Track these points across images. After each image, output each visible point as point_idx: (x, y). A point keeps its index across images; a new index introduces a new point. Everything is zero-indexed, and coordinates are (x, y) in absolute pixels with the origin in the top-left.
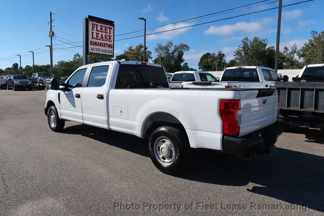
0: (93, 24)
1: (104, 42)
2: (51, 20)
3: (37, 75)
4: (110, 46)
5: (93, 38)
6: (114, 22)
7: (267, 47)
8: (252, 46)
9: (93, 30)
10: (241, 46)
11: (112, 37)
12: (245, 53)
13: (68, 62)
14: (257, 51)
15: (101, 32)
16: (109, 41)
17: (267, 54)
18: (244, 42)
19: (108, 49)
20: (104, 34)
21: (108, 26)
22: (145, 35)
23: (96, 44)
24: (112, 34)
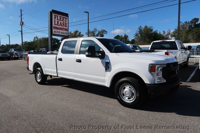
0: (55, 15)
1: (62, 27)
2: (21, 15)
3: (13, 50)
4: (66, 30)
5: (55, 24)
6: (68, 14)
7: (153, 31)
8: (144, 31)
9: (55, 19)
10: (138, 31)
11: (67, 24)
12: (141, 35)
13: (30, 42)
14: (147, 33)
15: (60, 20)
16: (65, 27)
17: (153, 35)
18: (139, 28)
19: (65, 32)
20: (62, 22)
21: (65, 17)
22: (88, 23)
23: (57, 28)
24: (67, 22)
